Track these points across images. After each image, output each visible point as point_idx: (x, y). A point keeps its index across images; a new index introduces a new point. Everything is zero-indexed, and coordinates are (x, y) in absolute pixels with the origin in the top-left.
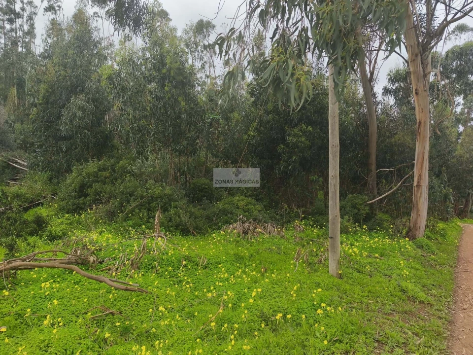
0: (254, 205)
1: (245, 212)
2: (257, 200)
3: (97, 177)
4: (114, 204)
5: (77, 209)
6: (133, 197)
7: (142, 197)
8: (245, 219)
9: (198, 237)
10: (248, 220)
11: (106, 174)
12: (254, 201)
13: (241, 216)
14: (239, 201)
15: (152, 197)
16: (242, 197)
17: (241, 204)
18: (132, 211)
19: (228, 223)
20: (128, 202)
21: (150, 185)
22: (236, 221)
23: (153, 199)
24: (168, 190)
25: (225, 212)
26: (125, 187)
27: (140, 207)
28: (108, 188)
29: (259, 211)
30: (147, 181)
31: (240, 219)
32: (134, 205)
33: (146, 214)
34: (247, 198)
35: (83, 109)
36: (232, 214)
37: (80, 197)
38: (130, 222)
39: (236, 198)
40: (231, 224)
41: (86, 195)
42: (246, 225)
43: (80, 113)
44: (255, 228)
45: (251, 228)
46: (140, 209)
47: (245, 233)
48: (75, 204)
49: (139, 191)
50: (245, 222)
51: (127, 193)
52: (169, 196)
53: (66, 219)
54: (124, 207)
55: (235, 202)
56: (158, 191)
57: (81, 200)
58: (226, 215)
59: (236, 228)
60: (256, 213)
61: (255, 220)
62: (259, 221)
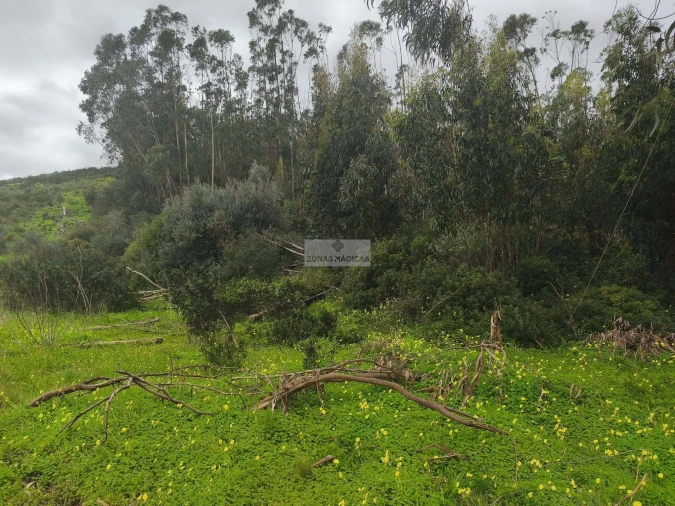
0: (642, 300)
1: (626, 311)
2: (645, 291)
3: (387, 261)
4: (414, 297)
5: (366, 304)
6: (440, 288)
7: (453, 288)
8: (627, 324)
9: (546, 350)
10: (633, 326)
11: (398, 256)
12: (640, 294)
13: (620, 319)
14: (610, 292)
15: (468, 288)
16: (614, 287)
17: (615, 298)
18: (441, 308)
19: (596, 329)
20: (434, 294)
21: (462, 270)
22: (610, 328)
23: (469, 290)
24: (491, 277)
25: (585, 312)
26: (429, 274)
27: (452, 301)
28: (406, 276)
29: (653, 310)
30: (456, 266)
31: (618, 324)
32: (443, 299)
33: (461, 313)
34: (625, 289)
35: (363, 174)
36: (600, 314)
37: (368, 288)
38: (440, 324)
39: (605, 289)
40: (603, 331)
41: (375, 286)
42: (632, 334)
43: (362, 179)
44: (651, 340)
45: (643, 340)
46: (451, 306)
47: (632, 347)
48: (363, 297)
49: (449, 280)
50: (628, 329)
51: (431, 283)
52: (492, 286)
53: (355, 316)
54: (429, 301)
55: (604, 294)
56: (476, 279)
57: (370, 292)
58: (590, 317)
59: (613, 339)
60: (647, 313)
61: (647, 326)
62: (657, 329)
